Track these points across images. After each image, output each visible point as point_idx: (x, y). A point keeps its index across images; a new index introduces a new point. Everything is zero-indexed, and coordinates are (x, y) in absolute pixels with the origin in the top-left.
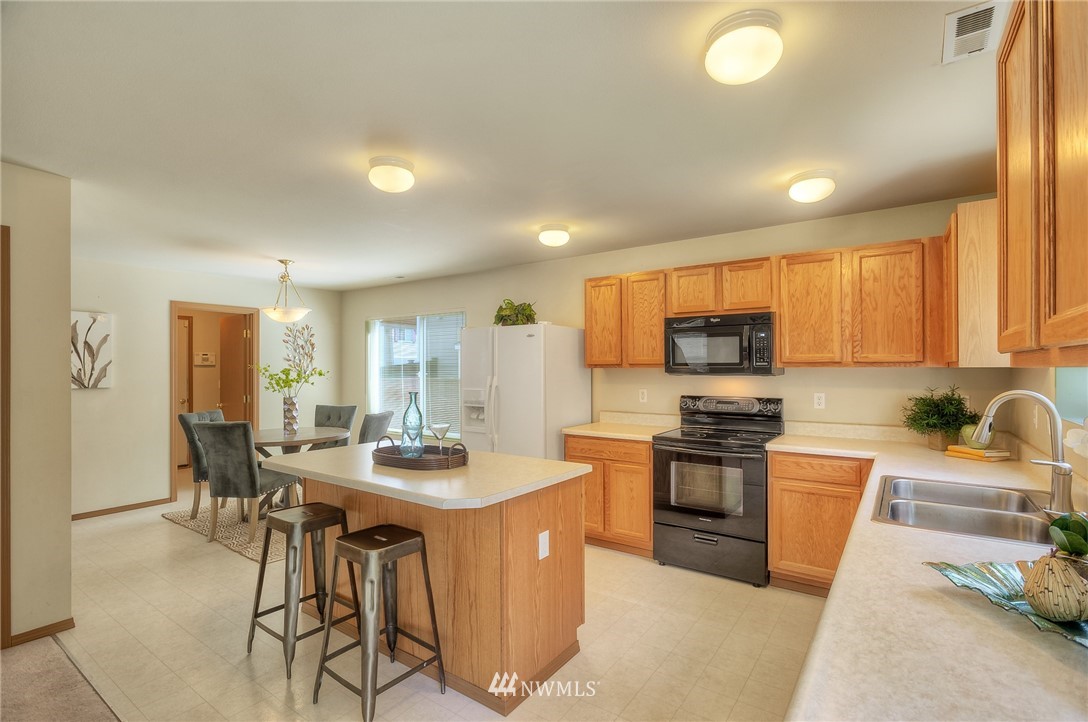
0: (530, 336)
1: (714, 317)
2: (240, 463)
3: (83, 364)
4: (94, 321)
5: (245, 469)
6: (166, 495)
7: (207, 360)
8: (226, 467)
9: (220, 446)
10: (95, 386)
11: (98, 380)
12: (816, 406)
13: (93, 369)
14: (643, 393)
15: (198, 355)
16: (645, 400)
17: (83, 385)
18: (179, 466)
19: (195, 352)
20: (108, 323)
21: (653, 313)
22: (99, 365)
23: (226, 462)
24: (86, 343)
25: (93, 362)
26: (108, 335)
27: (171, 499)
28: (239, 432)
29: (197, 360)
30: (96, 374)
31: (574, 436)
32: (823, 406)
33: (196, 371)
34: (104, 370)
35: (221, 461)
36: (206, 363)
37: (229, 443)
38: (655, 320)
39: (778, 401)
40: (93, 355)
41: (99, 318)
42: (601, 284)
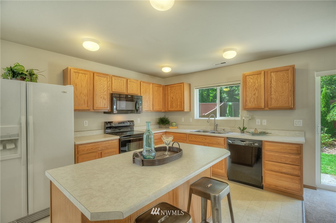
0: (64, 92)
1: (129, 95)
12: (138, 122)
14: (86, 122)
16: (87, 125)
21: (105, 90)
31: (81, 145)
32: (139, 122)
38: (105, 93)
39: (133, 121)
42: (80, 72)
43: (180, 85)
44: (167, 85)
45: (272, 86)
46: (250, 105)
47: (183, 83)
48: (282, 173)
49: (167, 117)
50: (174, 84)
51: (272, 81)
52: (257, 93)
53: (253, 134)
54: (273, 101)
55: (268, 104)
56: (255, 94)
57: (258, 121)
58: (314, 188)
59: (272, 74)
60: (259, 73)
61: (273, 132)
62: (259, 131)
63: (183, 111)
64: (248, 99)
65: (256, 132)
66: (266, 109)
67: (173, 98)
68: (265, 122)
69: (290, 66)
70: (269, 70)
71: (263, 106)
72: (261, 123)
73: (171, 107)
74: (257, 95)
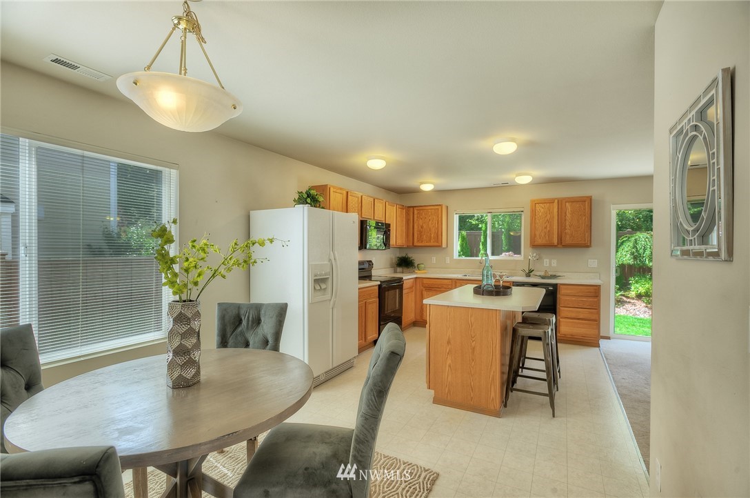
39: (371, 261)
42: (338, 191)
43: (436, 207)
44: (413, 207)
45: (567, 218)
46: (539, 241)
47: (440, 205)
48: (579, 319)
49: (410, 255)
50: (425, 206)
51: (567, 213)
52: (548, 226)
53: (543, 277)
54: (568, 236)
55: (561, 240)
56: (546, 228)
57: (546, 262)
58: (608, 338)
59: (567, 204)
60: (551, 201)
61: (564, 274)
62: (550, 273)
63: (440, 246)
64: (537, 233)
65: (547, 275)
66: (559, 246)
67: (422, 227)
68: (554, 263)
69: (587, 197)
70: (564, 199)
71: (555, 241)
72: (550, 263)
73: (418, 241)
74: (548, 229)
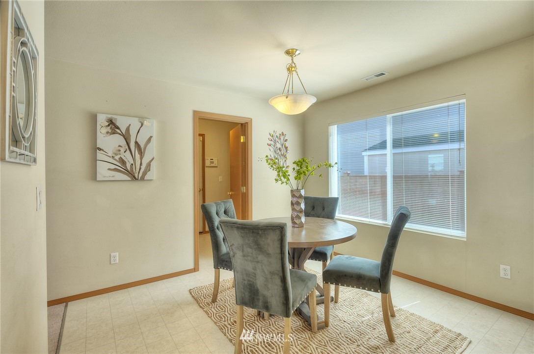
2: (272, 273)
3: (134, 159)
4: (142, 125)
5: (278, 281)
6: (191, 266)
7: (213, 163)
8: (255, 275)
9: (249, 250)
10: (143, 179)
11: (145, 173)
13: (141, 164)
15: (208, 159)
17: (134, 177)
18: (200, 233)
19: (206, 158)
20: (151, 128)
22: (145, 161)
23: (255, 269)
24: (136, 143)
25: (141, 159)
26: (151, 137)
27: (195, 269)
28: (273, 237)
29: (208, 163)
30: (143, 168)
33: (207, 170)
34: (149, 165)
35: (250, 267)
36: (212, 165)
37: (259, 248)
40: (142, 154)
41: (145, 123)
